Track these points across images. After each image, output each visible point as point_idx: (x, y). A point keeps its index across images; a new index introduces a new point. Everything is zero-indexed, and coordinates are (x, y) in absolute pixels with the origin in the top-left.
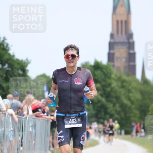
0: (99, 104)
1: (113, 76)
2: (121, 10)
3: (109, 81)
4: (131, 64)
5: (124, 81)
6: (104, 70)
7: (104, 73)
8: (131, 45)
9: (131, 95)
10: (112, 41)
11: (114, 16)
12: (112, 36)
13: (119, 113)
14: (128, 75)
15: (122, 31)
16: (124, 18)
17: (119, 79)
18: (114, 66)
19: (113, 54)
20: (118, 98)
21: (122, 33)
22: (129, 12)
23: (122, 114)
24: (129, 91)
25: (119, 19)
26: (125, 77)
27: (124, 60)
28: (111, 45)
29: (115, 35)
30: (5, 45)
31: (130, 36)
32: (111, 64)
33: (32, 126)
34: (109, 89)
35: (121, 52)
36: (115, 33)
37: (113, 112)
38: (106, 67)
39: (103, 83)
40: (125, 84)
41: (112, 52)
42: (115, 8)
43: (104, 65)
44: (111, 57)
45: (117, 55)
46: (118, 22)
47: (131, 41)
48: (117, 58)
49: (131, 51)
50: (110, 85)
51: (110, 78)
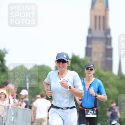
2: (99, 6)
4: (109, 59)
6: (81, 64)
8: (108, 41)
10: (90, 36)
11: (92, 11)
12: (90, 31)
14: (105, 70)
15: (99, 26)
16: (102, 14)
18: (91, 60)
19: (91, 49)
21: (99, 28)
22: (107, 8)
25: (98, 14)
26: (102, 72)
27: (101, 55)
28: (89, 40)
29: (93, 30)
31: (108, 31)
32: (88, 58)
33: (14, 115)
35: (98, 47)
36: (93, 28)
38: (83, 61)
41: (89, 46)
42: (93, 4)
43: (82, 59)
44: (88, 51)
45: (94, 49)
46: (96, 17)
47: (108, 36)
48: (95, 53)
49: (109, 47)
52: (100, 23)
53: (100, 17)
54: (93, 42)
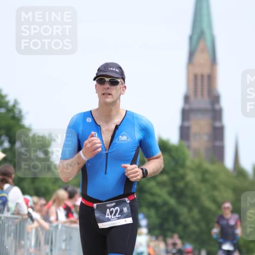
0: (165, 209)
1: (188, 163)
2: (201, 58)
3: (181, 171)
4: (218, 143)
5: (205, 172)
6: (173, 154)
7: (173, 158)
8: (216, 114)
9: (216, 193)
10: (187, 107)
12: (187, 99)
13: (197, 223)
14: (212, 162)
15: (202, 92)
16: (206, 71)
17: (198, 168)
18: (189, 147)
19: (188, 128)
20: (196, 199)
21: (202, 95)
22: (214, 61)
23: (203, 225)
24: (215, 187)
25: (198, 71)
26: (207, 165)
27: (205, 138)
28: (186, 114)
29: (192, 98)
30: (17, 111)
31: (215, 99)
32: (185, 143)
34: (181, 185)
35: (201, 125)
36: (192, 94)
37: (189, 221)
38: (177, 149)
39: (172, 174)
40: (207, 176)
41: (186, 124)
42: (191, 55)
44: (184, 132)
45: (194, 129)
46: (196, 76)
47: (217, 107)
49: (217, 124)
50: (182, 177)
51: (183, 166)
52: (202, 85)
53: (202, 76)
54: (192, 116)
